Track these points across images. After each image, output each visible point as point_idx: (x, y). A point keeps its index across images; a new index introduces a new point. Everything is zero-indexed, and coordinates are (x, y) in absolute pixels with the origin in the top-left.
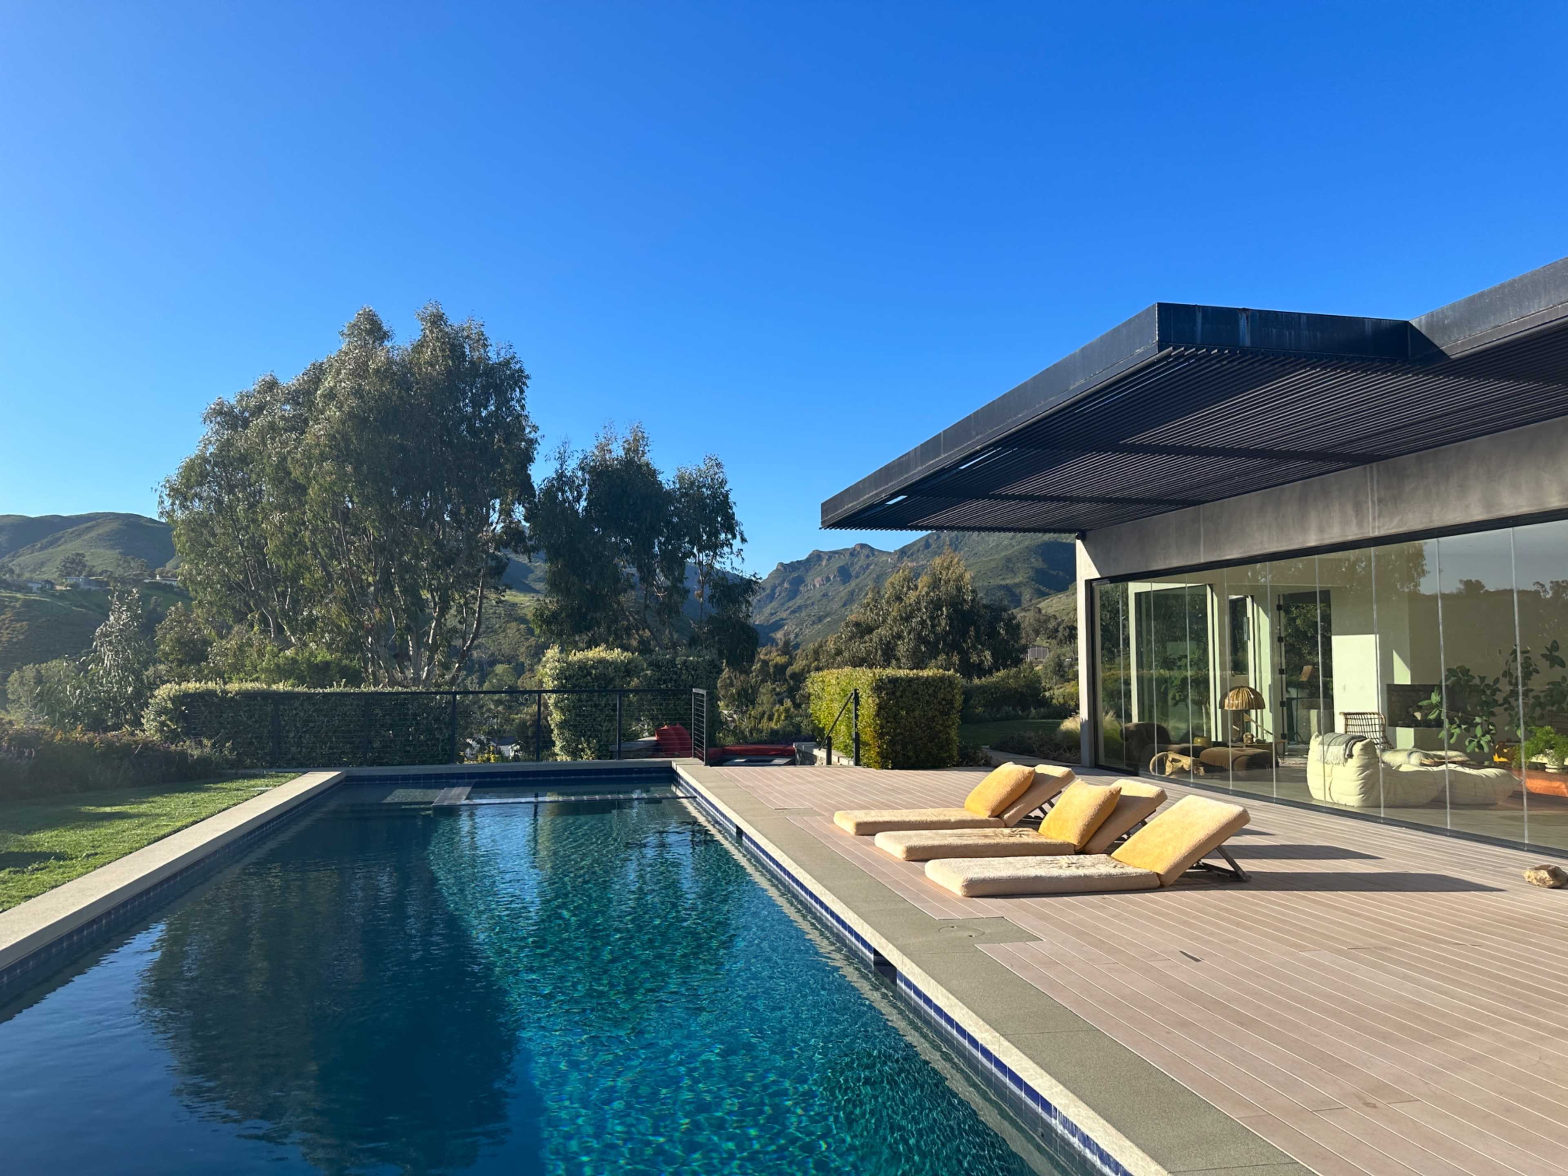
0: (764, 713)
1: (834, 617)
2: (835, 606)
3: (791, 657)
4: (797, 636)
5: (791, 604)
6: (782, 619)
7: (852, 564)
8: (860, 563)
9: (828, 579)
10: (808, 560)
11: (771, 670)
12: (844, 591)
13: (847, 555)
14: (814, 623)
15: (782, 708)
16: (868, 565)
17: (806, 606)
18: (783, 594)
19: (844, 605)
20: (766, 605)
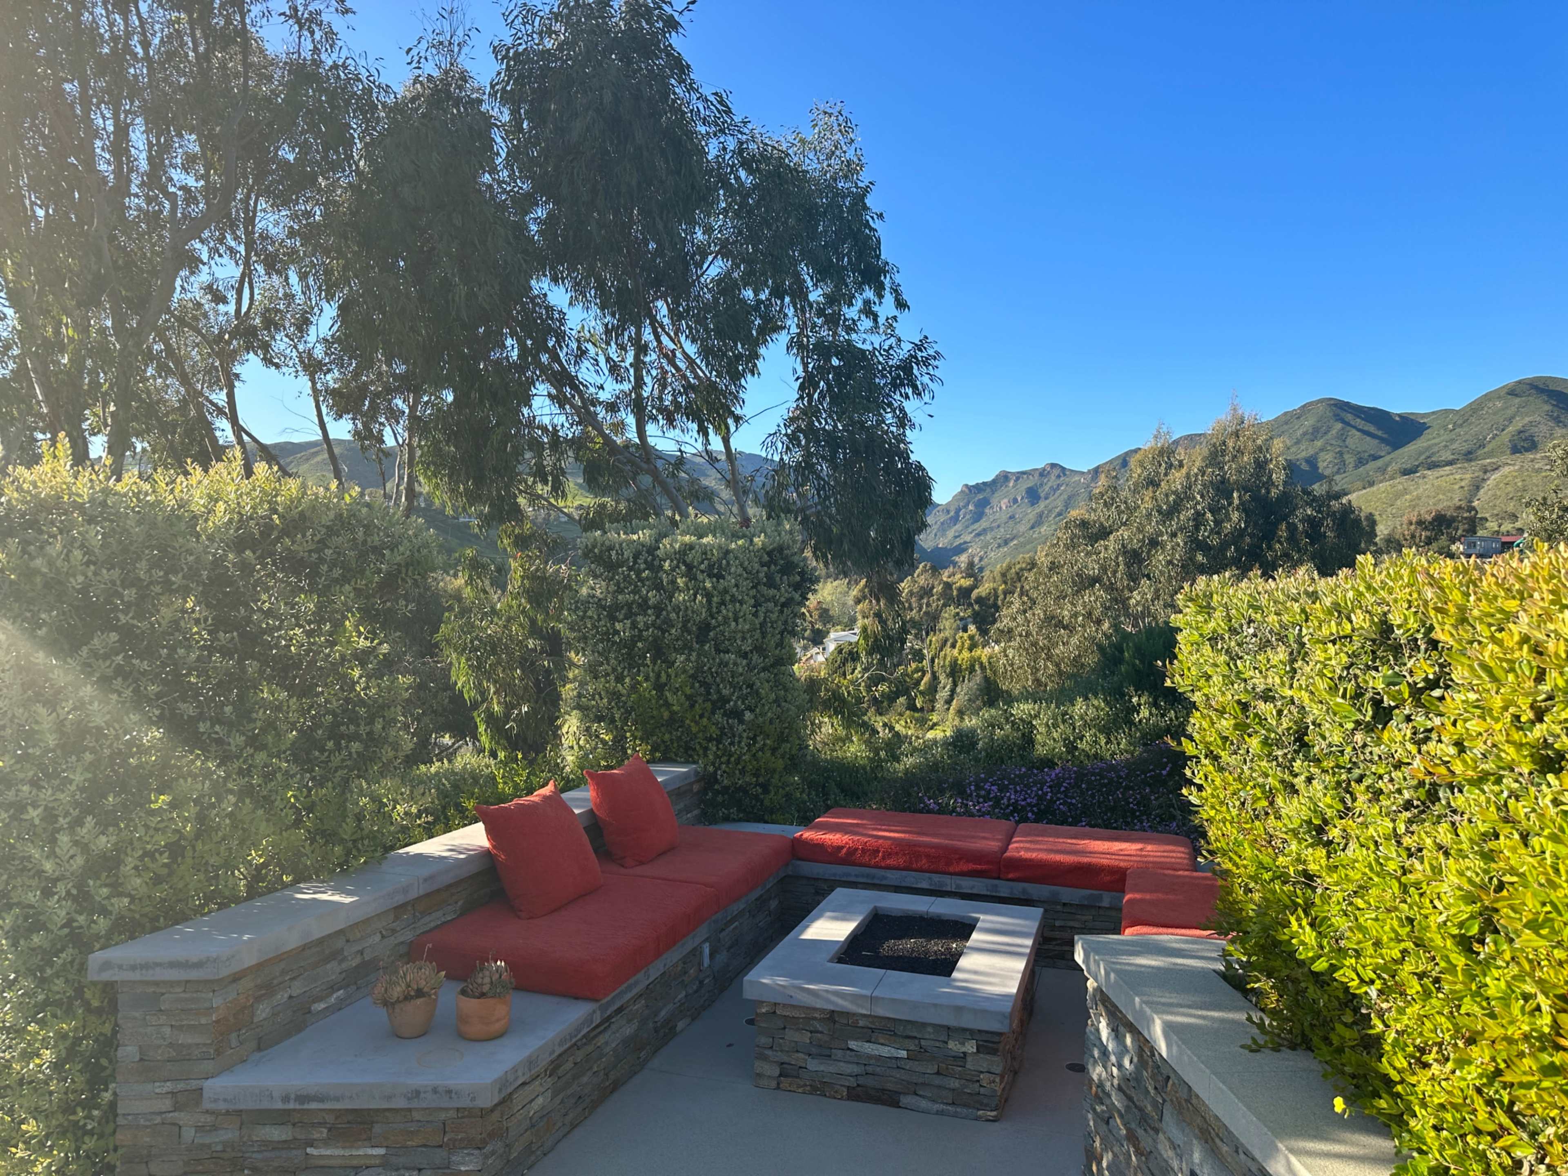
0: (946, 641)
1: (1022, 540)
2: (1022, 528)
3: (976, 579)
4: (981, 559)
5: (976, 526)
6: (965, 543)
7: (1041, 485)
8: (1050, 484)
9: (1015, 501)
10: (994, 482)
11: (955, 593)
12: (1032, 513)
13: (1037, 475)
14: (999, 546)
15: (966, 635)
16: (1059, 486)
17: (992, 529)
18: (968, 517)
19: (1032, 527)
20: (950, 527)
